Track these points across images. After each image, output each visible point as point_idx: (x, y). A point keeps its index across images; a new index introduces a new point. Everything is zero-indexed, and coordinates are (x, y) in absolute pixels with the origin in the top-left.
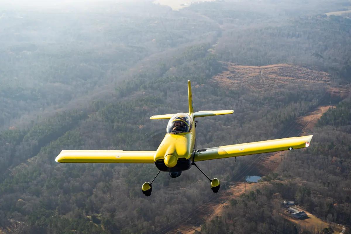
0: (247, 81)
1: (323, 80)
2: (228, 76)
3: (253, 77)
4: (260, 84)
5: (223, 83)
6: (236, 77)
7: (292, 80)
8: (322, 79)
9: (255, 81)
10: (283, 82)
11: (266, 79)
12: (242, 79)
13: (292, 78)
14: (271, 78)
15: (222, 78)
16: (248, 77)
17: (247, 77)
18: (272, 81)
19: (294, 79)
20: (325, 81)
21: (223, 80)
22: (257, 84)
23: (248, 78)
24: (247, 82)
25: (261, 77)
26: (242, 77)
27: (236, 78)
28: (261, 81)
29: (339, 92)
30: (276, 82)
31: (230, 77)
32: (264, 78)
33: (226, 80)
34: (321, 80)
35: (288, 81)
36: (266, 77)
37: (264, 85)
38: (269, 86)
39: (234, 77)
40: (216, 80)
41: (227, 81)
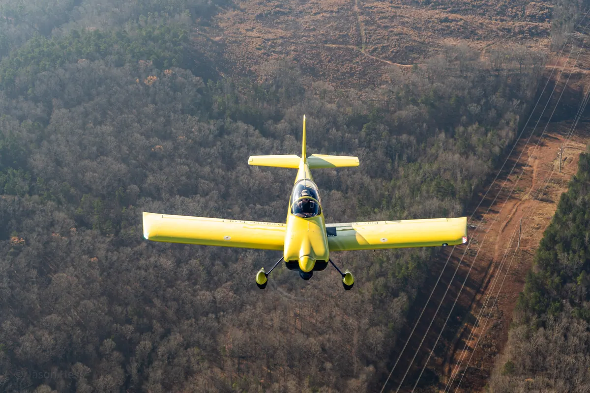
0: (314, 30)
1: (528, 12)
2: (258, 12)
3: (332, 12)
4: (348, 43)
5: (239, 44)
6: (283, 13)
7: (441, 21)
8: (524, 9)
9: (336, 29)
10: (413, 34)
11: (367, 23)
12: (301, 21)
13: (443, 16)
14: (383, 18)
15: (242, 21)
16: (315, 14)
17: (314, 11)
18: (386, 27)
19: (446, 20)
20: (533, 17)
21: (242, 28)
22: (341, 43)
23: (318, 17)
24: (311, 34)
25: (354, 14)
26: (301, 12)
27: (282, 18)
28: (352, 31)
29: (579, 76)
30: (397, 35)
31: (266, 15)
32: (361, 18)
33: (252, 29)
34: (522, 16)
35: (430, 25)
36: (368, 14)
37: (359, 44)
38: (375, 49)
39: (279, 12)
40: (222, 30)
41: (254, 34)
